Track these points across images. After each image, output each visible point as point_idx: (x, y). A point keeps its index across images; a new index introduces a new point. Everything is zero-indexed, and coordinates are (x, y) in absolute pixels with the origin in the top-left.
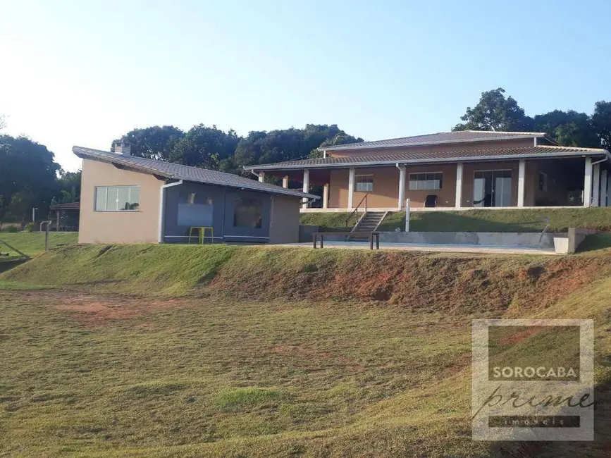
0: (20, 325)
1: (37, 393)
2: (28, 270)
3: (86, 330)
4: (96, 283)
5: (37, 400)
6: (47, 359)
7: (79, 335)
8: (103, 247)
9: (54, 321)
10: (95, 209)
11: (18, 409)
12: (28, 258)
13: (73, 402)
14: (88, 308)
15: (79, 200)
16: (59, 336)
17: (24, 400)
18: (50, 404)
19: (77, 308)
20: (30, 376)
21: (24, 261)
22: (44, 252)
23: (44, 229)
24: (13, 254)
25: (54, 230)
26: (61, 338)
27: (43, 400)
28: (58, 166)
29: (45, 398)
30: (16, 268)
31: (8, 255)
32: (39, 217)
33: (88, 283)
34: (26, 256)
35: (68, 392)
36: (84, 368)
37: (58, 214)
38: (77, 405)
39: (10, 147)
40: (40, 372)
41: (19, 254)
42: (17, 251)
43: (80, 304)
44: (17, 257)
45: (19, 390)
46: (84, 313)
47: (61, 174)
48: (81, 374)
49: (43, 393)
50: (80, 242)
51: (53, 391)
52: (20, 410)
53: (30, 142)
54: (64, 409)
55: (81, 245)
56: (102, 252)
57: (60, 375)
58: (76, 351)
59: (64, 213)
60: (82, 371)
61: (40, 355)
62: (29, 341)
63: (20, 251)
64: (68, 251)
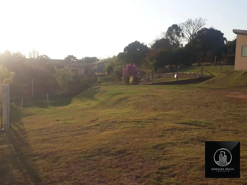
0: (213, 101)
1: (222, 128)
2: (214, 81)
3: (239, 105)
4: (242, 87)
5: (223, 131)
6: (225, 115)
7: (237, 107)
8: (245, 72)
9: (226, 101)
10: (242, 56)
11: (215, 132)
12: (214, 76)
13: (237, 133)
14: (240, 97)
15: (235, 52)
16: (229, 107)
17: (218, 130)
18: (227, 132)
19: (235, 97)
20: (219, 121)
21: (212, 77)
22: (220, 74)
23: (220, 65)
24: (208, 74)
25: (223, 65)
26: (229, 108)
27: (225, 131)
28: (225, 39)
29: (226, 130)
30: (210, 80)
31: (206, 75)
32: (217, 60)
33: (239, 87)
34: (213, 75)
35: (234, 129)
36: (240, 120)
37: (225, 59)
38: (239, 135)
39: (207, 33)
40: (222, 120)
41: (210, 75)
42: (210, 73)
43: (236, 95)
44: (210, 76)
45: (215, 126)
46: (238, 99)
47: (226, 42)
48: (239, 123)
49: (225, 128)
50: (235, 70)
51: (229, 128)
52: (217, 133)
53: (214, 30)
54: (234, 135)
55: (235, 71)
56: (245, 74)
57: (231, 122)
58: (236, 113)
59: (227, 58)
60: (239, 122)
61: (222, 114)
62: (217, 108)
63: (211, 73)
64: (231, 73)
